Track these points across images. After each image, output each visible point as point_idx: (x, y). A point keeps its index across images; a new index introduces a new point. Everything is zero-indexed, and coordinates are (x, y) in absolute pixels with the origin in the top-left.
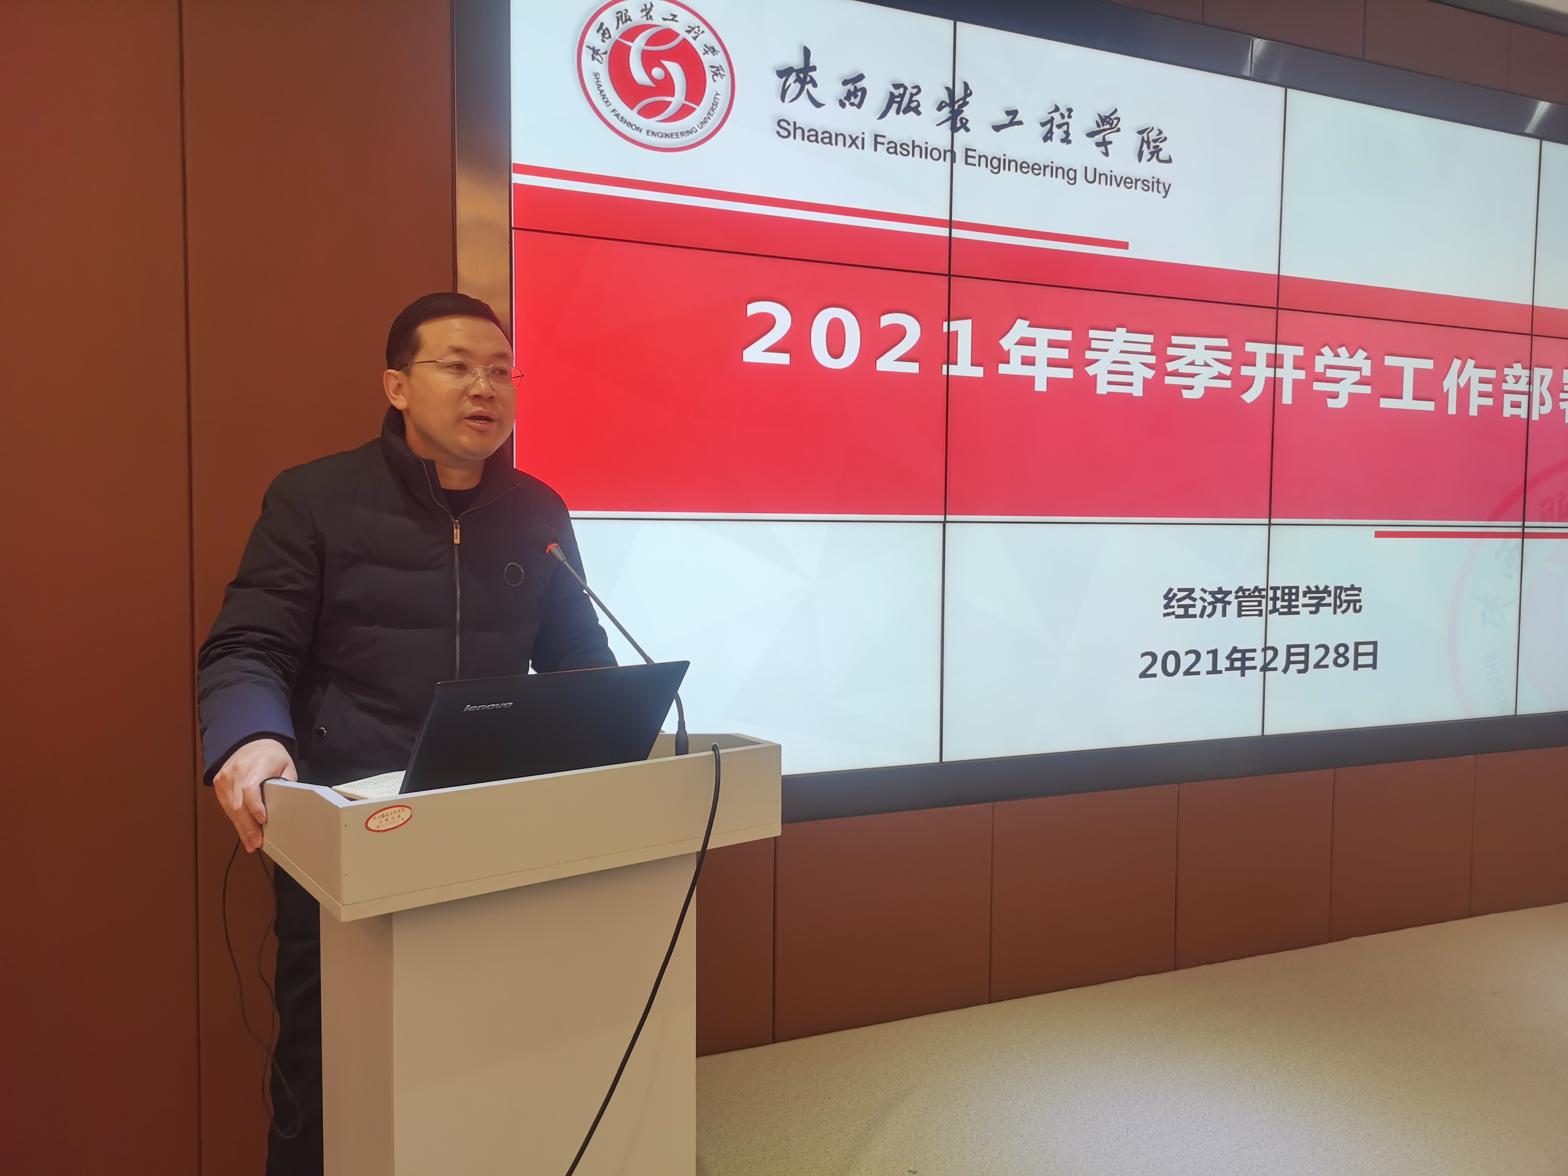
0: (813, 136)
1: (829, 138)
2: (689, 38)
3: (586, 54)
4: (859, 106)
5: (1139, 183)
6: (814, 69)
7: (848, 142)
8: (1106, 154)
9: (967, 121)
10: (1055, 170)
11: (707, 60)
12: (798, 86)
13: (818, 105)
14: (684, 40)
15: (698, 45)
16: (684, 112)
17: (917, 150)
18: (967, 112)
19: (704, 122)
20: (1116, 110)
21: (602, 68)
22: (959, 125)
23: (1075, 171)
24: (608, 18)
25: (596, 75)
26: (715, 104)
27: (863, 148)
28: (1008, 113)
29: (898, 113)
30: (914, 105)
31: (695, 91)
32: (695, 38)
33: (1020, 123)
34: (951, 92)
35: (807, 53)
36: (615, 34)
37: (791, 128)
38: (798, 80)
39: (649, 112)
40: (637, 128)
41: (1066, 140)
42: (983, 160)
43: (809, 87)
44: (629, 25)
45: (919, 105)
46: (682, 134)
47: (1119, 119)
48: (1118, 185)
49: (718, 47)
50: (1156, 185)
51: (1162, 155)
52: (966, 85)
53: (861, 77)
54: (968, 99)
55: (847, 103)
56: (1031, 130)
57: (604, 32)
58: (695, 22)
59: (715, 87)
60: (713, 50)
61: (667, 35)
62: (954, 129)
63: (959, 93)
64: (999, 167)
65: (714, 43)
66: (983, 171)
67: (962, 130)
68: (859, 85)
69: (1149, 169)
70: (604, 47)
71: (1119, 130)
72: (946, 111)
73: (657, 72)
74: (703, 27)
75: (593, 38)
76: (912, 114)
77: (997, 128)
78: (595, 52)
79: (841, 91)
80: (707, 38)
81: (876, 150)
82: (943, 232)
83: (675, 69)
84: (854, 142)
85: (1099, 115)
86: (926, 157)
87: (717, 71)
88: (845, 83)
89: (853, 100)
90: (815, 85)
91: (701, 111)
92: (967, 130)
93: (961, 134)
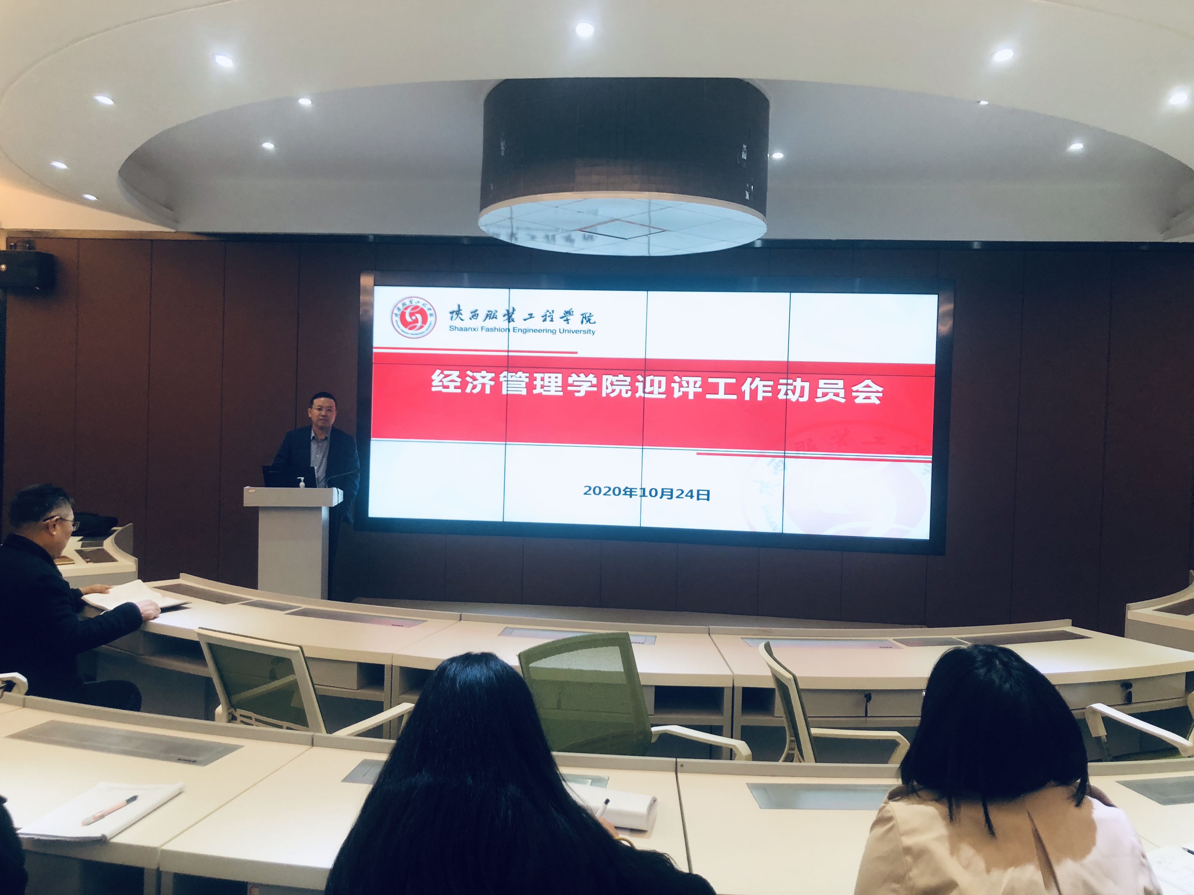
0: (461, 329)
1: (466, 329)
2: (423, 307)
3: (394, 315)
4: (476, 319)
5: (582, 332)
6: (461, 310)
7: (473, 330)
8: (568, 323)
9: (514, 319)
10: (547, 331)
11: (428, 312)
12: (457, 315)
13: (462, 320)
14: (422, 309)
15: (425, 309)
16: (421, 327)
17: (496, 330)
18: (514, 316)
19: (427, 329)
20: (572, 309)
21: (398, 319)
22: (511, 320)
23: (556, 330)
24: (400, 306)
25: (397, 321)
26: (431, 324)
27: (478, 331)
28: (529, 315)
29: (489, 319)
30: (495, 316)
31: (425, 321)
32: (425, 307)
33: (534, 317)
34: (508, 311)
35: (459, 306)
36: (402, 309)
37: (454, 328)
38: (457, 314)
39: (410, 329)
40: (408, 334)
41: (552, 320)
42: (520, 330)
43: (460, 315)
44: (406, 306)
45: (497, 316)
46: (421, 333)
47: (573, 312)
48: (573, 333)
49: (431, 308)
50: (589, 332)
51: (591, 321)
52: (513, 308)
53: (477, 310)
54: (514, 312)
55: (472, 319)
56: (538, 318)
57: (399, 309)
58: (424, 302)
59: (430, 319)
60: (430, 309)
61: (417, 307)
62: (509, 322)
63: (511, 311)
64: (526, 332)
65: (430, 307)
66: (520, 333)
67: (512, 322)
68: (476, 313)
69: (586, 326)
70: (399, 313)
71: (573, 315)
72: (506, 317)
73: (414, 318)
74: (427, 303)
75: (396, 311)
76: (494, 319)
77: (525, 320)
78: (396, 315)
79: (470, 315)
80: (429, 306)
81: (482, 331)
82: (506, 354)
83: (419, 316)
84: (474, 329)
85: (565, 311)
86: (499, 331)
87: (431, 315)
88: (472, 313)
89: (474, 317)
90: (461, 314)
91: (426, 326)
92: (514, 321)
93: (512, 323)
